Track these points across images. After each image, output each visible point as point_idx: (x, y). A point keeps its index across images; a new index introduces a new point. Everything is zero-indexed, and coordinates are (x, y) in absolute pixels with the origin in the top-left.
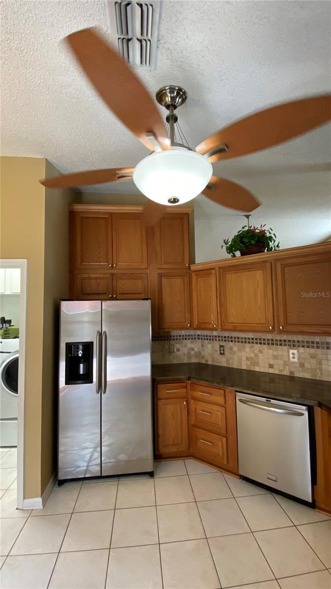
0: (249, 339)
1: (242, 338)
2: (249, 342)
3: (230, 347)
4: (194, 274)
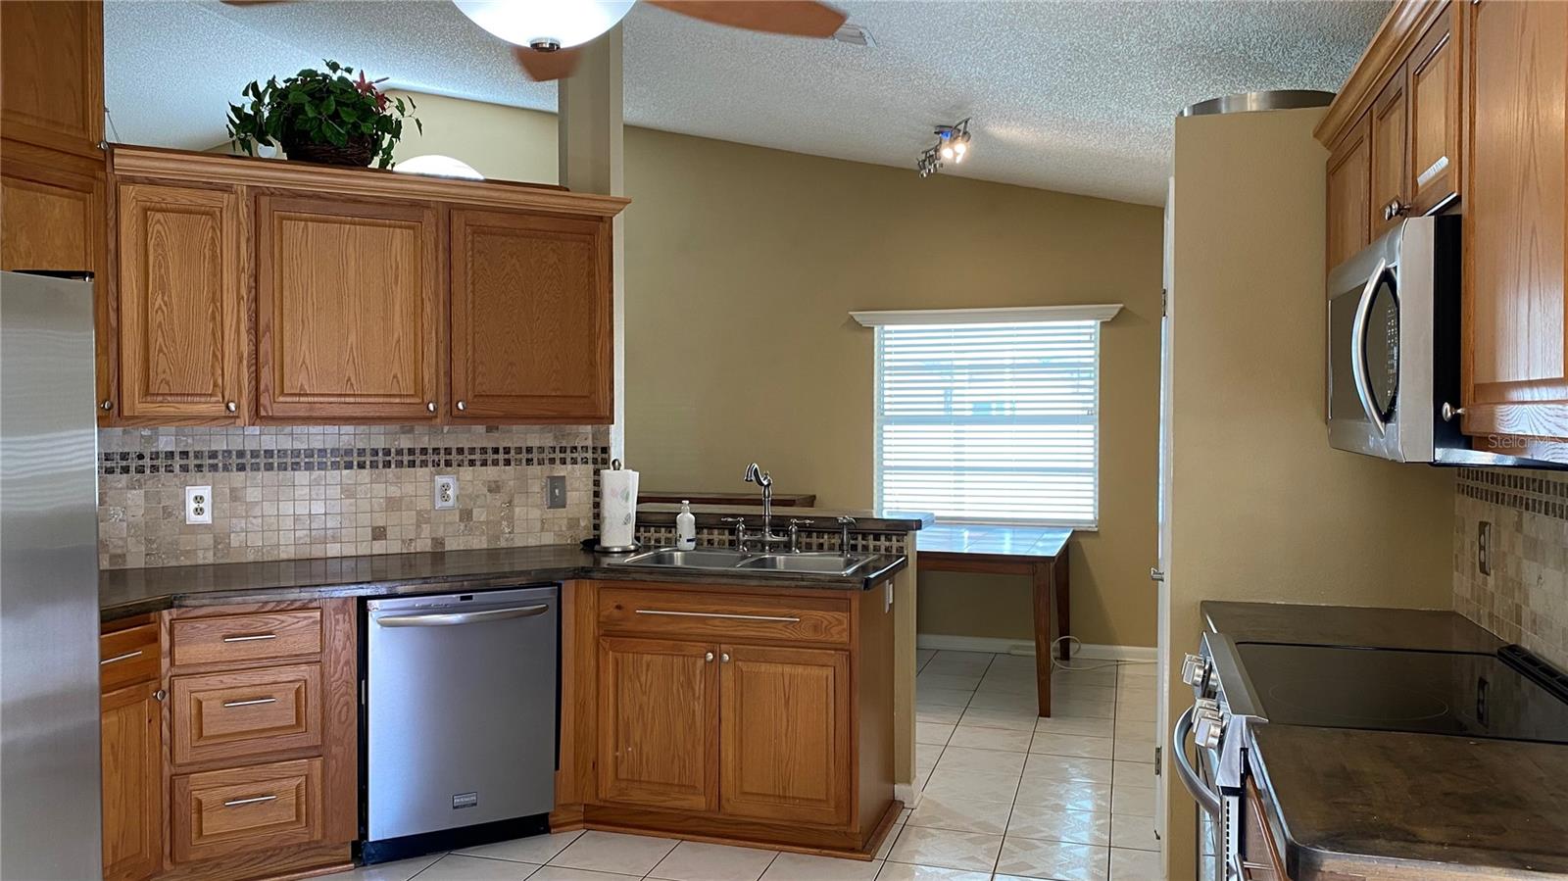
3: (233, 491)
4: (129, 192)
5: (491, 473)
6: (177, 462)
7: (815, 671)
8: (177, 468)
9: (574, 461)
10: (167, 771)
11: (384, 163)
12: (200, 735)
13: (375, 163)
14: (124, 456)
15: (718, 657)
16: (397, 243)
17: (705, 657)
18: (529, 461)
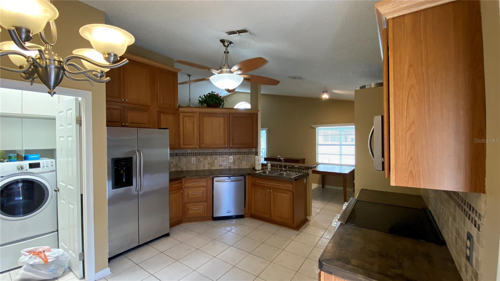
0: (210, 153)
1: (206, 153)
2: (210, 155)
3: (199, 159)
4: (181, 114)
5: (238, 156)
6: (190, 154)
7: (287, 195)
8: (190, 155)
9: (252, 154)
10: (184, 203)
11: (223, 107)
12: (188, 198)
13: (221, 107)
14: (183, 153)
15: (270, 191)
16: (221, 120)
17: (268, 190)
18: (244, 154)
